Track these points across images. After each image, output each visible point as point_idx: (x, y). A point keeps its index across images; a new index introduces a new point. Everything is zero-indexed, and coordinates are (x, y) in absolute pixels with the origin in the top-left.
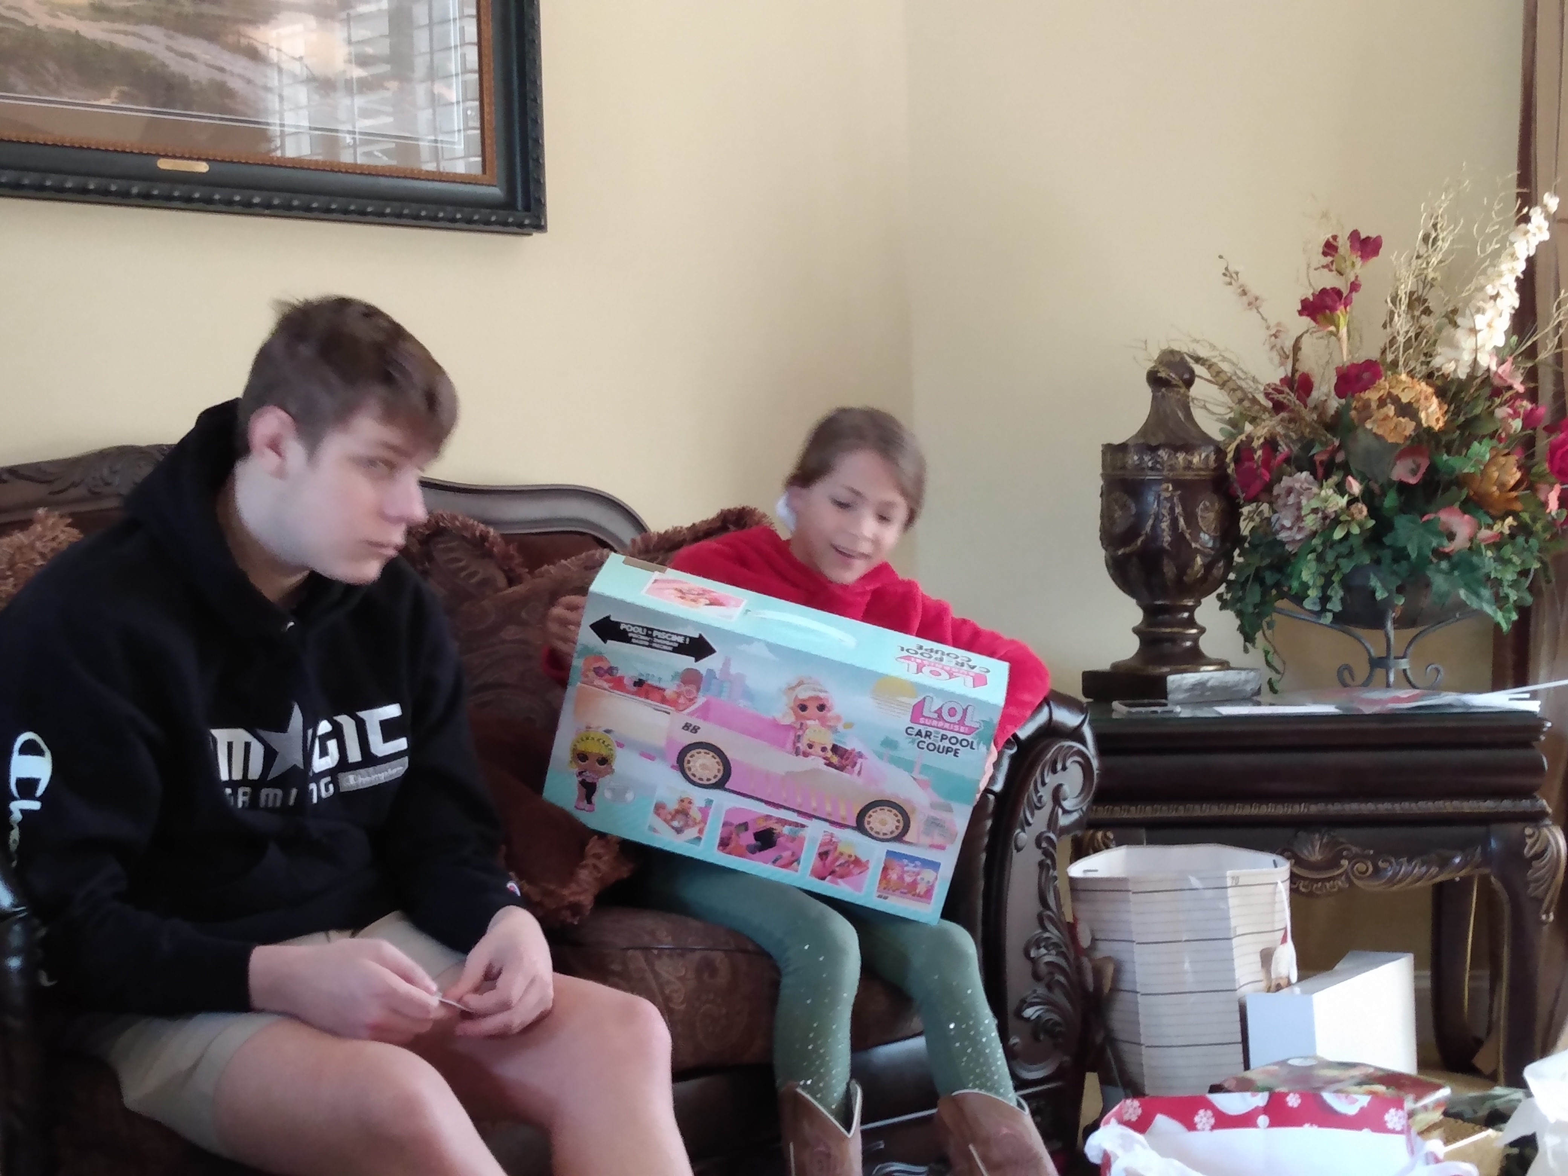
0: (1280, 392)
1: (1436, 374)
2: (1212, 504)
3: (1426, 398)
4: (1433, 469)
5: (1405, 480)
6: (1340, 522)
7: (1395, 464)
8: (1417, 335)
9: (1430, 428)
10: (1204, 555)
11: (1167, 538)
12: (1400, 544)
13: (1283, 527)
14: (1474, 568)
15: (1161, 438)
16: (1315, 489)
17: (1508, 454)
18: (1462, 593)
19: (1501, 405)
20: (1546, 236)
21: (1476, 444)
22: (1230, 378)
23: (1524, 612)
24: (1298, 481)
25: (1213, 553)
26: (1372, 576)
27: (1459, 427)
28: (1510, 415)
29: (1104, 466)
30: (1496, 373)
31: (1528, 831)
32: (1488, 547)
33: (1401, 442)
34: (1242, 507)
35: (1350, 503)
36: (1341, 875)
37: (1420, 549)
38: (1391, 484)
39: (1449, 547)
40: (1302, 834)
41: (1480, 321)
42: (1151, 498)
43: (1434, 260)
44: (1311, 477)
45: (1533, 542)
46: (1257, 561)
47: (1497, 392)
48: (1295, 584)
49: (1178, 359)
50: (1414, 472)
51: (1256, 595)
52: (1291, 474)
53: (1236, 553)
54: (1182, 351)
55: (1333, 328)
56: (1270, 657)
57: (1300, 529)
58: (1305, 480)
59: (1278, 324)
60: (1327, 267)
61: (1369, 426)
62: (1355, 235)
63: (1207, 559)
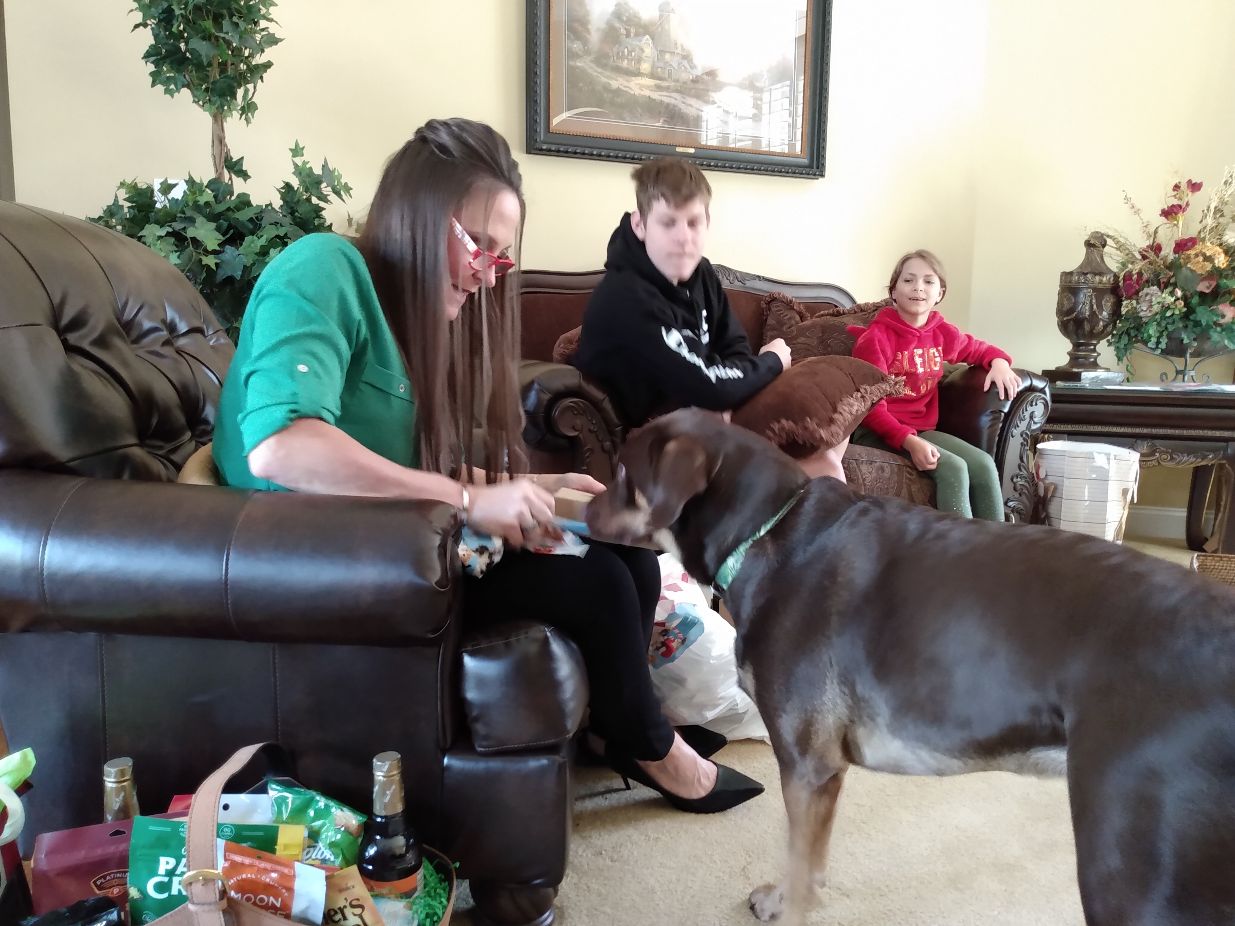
0: (1146, 251)
1: (1224, 244)
2: (1110, 299)
3: (1219, 254)
4: (1218, 286)
5: (1203, 291)
6: (1170, 308)
7: (1199, 284)
8: (1217, 226)
9: (1219, 267)
10: (1103, 321)
11: (1088, 313)
12: (1198, 319)
13: (1142, 310)
15: (1089, 270)
16: (1159, 294)
18: (1226, 342)
22: (1123, 244)
24: (1151, 290)
25: (1108, 320)
26: (1183, 333)
27: (1232, 268)
29: (1061, 282)
33: (1204, 273)
34: (1124, 301)
35: (1175, 300)
36: (1155, 460)
37: (1208, 321)
38: (1196, 292)
39: (1222, 321)
40: (1139, 442)
42: (1082, 296)
43: (1229, 192)
44: (1158, 289)
46: (1127, 325)
48: (1146, 335)
49: (1100, 235)
50: (1208, 288)
51: (1125, 340)
52: (1149, 287)
53: (1118, 322)
54: (1102, 232)
55: (1176, 222)
56: (1129, 368)
57: (1150, 311)
58: (1155, 290)
59: (1148, 222)
60: (1175, 196)
61: (1189, 266)
62: (1189, 182)
63: (1105, 323)
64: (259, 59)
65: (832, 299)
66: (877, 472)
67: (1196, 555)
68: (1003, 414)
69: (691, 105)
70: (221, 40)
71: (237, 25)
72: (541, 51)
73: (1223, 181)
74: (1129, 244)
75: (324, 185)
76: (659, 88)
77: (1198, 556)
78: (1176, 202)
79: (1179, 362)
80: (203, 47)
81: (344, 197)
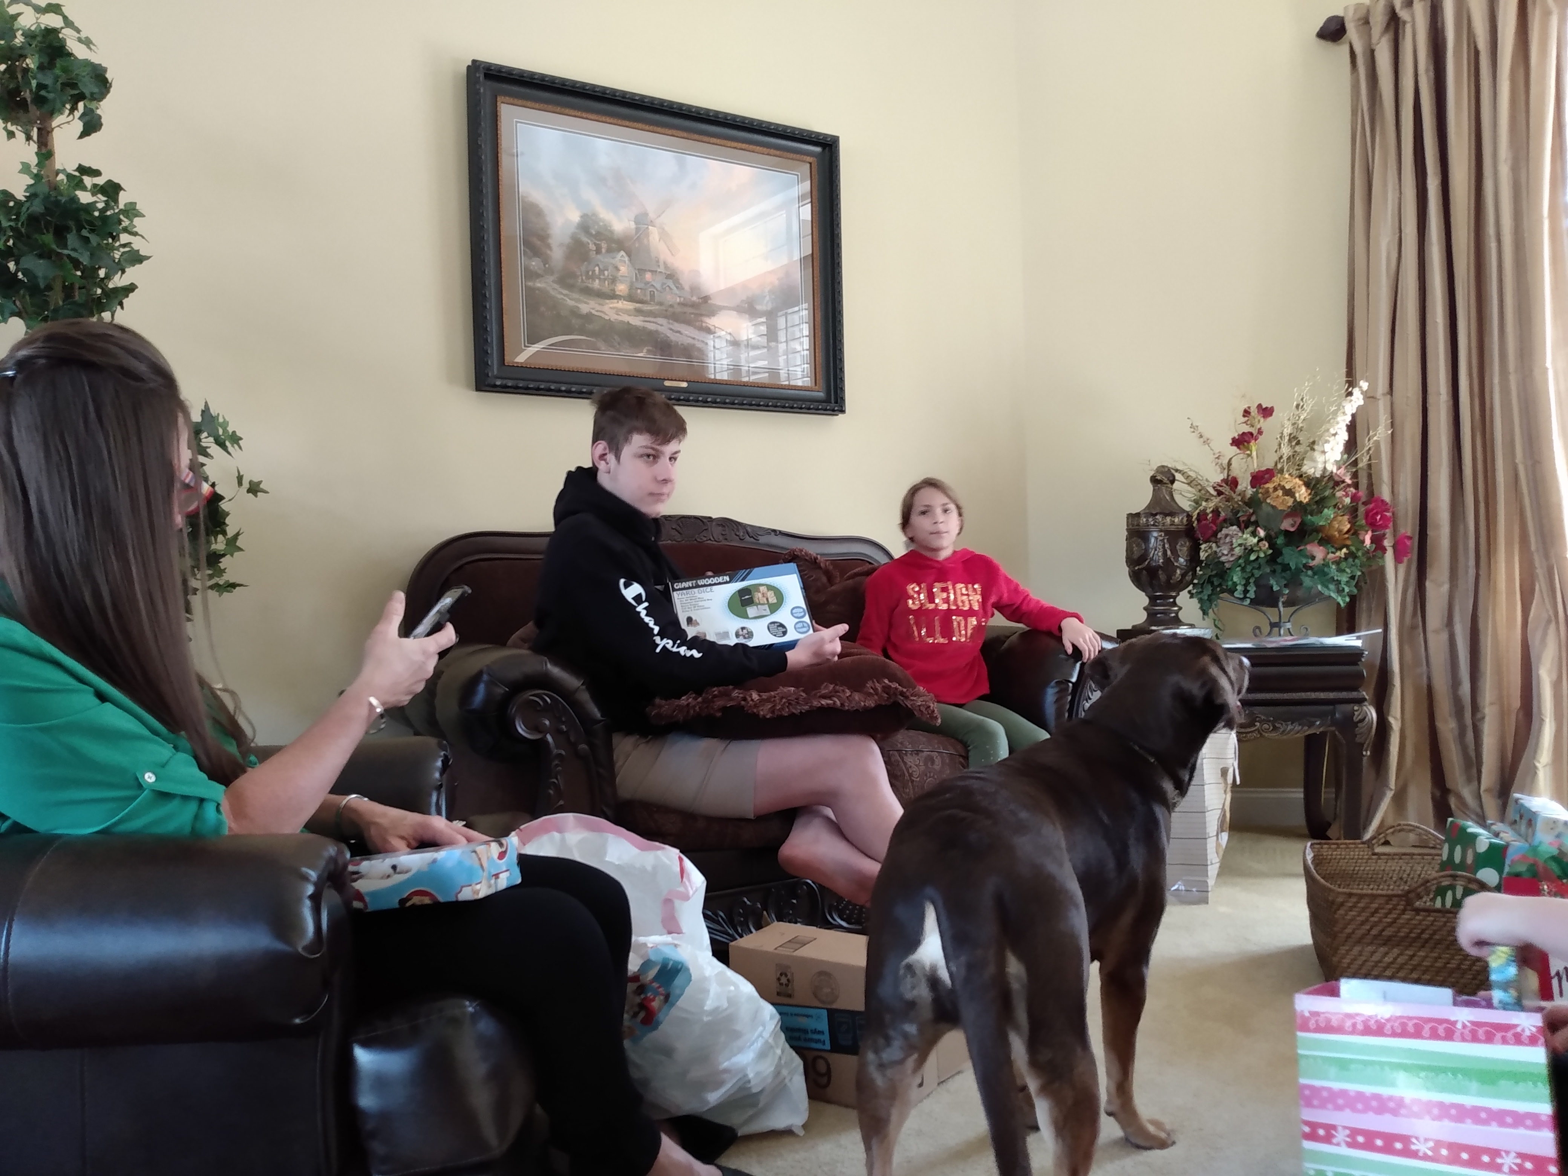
0: (1221, 486)
1: (1304, 475)
2: (1186, 544)
3: (1299, 487)
4: (1302, 524)
5: (1288, 529)
6: (1254, 551)
7: (1282, 522)
8: (1293, 455)
9: (1301, 502)
10: (1181, 569)
11: (1161, 561)
12: (1286, 562)
13: (1223, 554)
14: (1325, 574)
15: (1158, 509)
16: (1240, 534)
17: (1343, 515)
18: (1319, 587)
19: (1338, 491)
20: (1361, 402)
21: (1326, 510)
22: (1194, 480)
23: (1353, 598)
24: (1230, 530)
25: (1186, 568)
26: (1271, 578)
27: (1316, 502)
28: (1344, 495)
29: (1128, 526)
30: (1336, 474)
31: (1356, 708)
32: (1333, 563)
33: (1286, 509)
34: (1201, 545)
35: (1259, 541)
36: (1256, 730)
37: (1296, 565)
38: (1280, 531)
39: (1312, 563)
41: (1327, 447)
42: (1153, 540)
43: (1302, 417)
44: (1238, 529)
45: (1357, 561)
46: (1209, 572)
47: (1337, 484)
48: (1230, 583)
49: (1166, 469)
50: (1293, 526)
51: (1208, 590)
52: (1227, 528)
53: (1198, 569)
54: (1170, 466)
55: (1248, 452)
56: (1216, 622)
57: (1232, 555)
58: (1235, 530)
59: (1220, 452)
60: (1245, 422)
61: (1268, 501)
62: (1260, 406)
63: (1183, 571)
64: (118, 281)
65: (865, 554)
66: (926, 764)
67: (1309, 844)
68: (1071, 685)
69: (679, 332)
70: (65, 258)
71: (86, 240)
72: (491, 270)
73: (1295, 404)
74: (1201, 478)
75: (205, 434)
76: (639, 312)
77: (1312, 845)
78: (1246, 429)
79: (1272, 614)
80: (40, 268)
81: (230, 449)
